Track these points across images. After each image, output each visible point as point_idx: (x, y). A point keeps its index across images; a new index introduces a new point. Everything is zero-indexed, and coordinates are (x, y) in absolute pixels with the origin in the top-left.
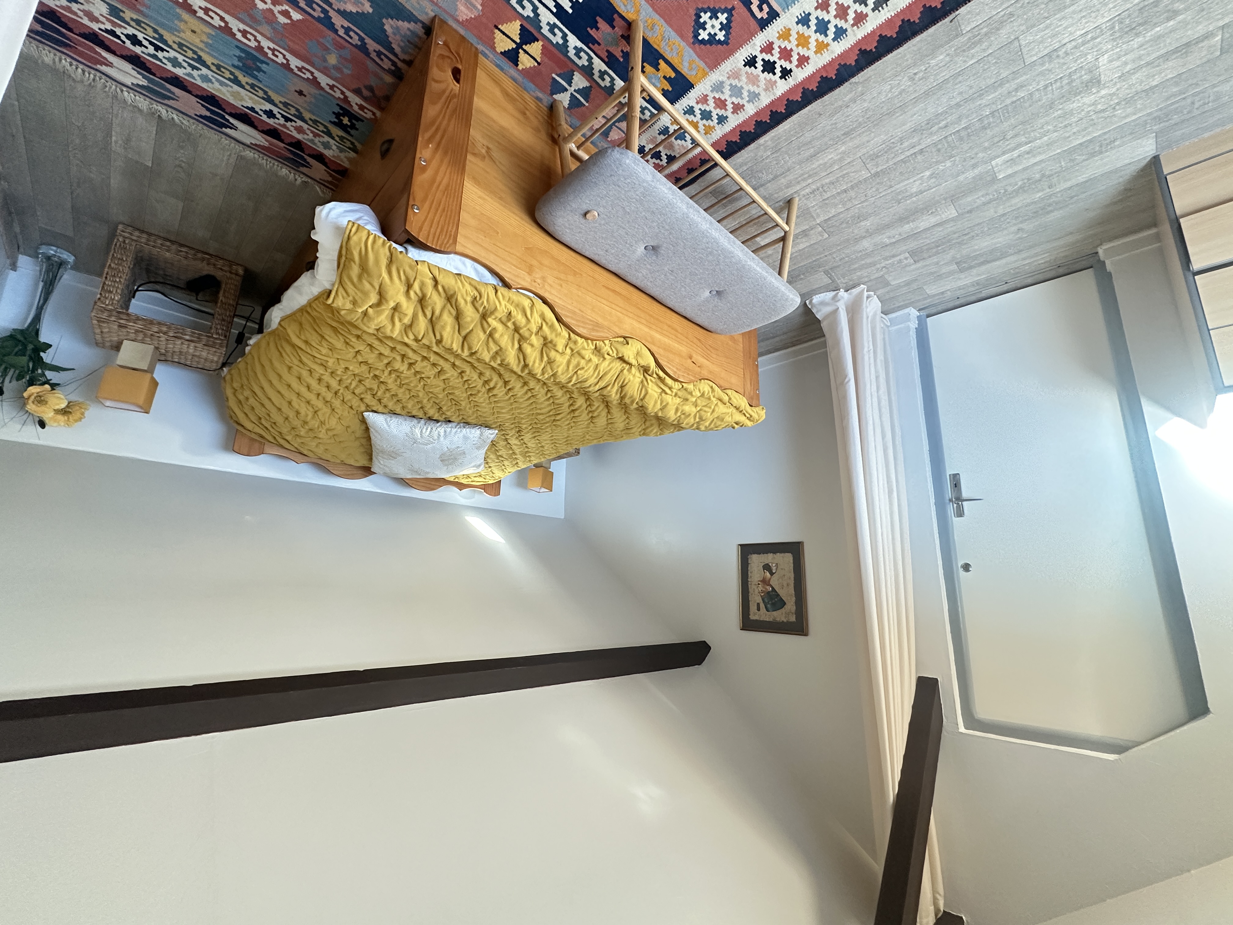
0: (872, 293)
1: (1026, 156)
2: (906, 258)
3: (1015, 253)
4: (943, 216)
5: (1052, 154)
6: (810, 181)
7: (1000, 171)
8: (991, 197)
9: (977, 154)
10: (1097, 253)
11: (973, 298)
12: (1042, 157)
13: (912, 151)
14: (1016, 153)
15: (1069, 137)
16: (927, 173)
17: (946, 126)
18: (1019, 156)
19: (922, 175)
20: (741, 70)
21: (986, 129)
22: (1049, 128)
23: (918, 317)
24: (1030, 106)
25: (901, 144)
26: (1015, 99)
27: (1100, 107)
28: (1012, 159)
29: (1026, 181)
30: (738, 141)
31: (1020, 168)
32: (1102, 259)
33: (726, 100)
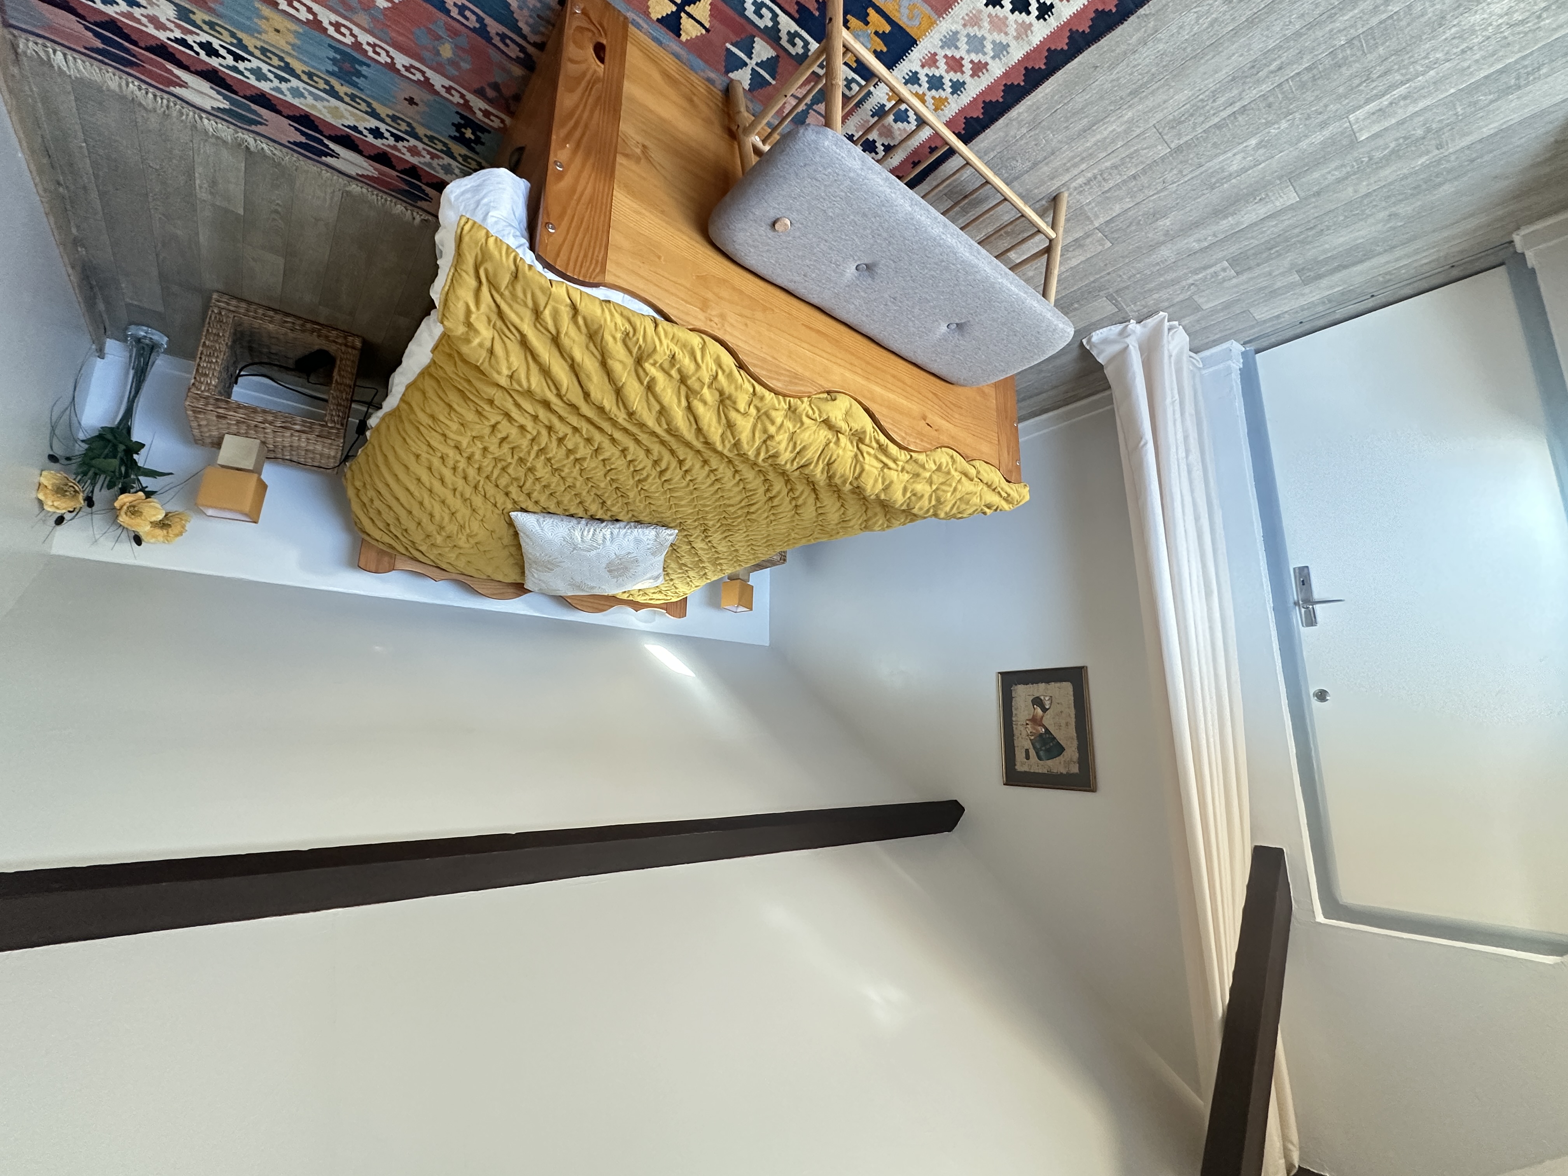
0: (1176, 323)
1: (1402, 103)
2: (1224, 270)
3: (1386, 251)
4: (1278, 204)
5: (1442, 96)
6: (1083, 166)
7: (1361, 130)
8: (1349, 169)
9: (1326, 106)
10: (1512, 242)
11: (1322, 322)
12: (1427, 102)
13: (1229, 111)
14: (1385, 101)
15: (1469, 67)
16: (1253, 142)
17: (1280, 69)
18: (1391, 104)
19: (1245, 144)
20: (980, 11)
21: (1340, 66)
22: (1438, 56)
23: (1243, 353)
24: (1409, 25)
25: (1214, 101)
26: (1384, 16)
27: (1517, 17)
28: (1380, 110)
29: (1401, 141)
30: (981, 117)
31: (1393, 121)
32: (1519, 249)
33: (962, 58)
